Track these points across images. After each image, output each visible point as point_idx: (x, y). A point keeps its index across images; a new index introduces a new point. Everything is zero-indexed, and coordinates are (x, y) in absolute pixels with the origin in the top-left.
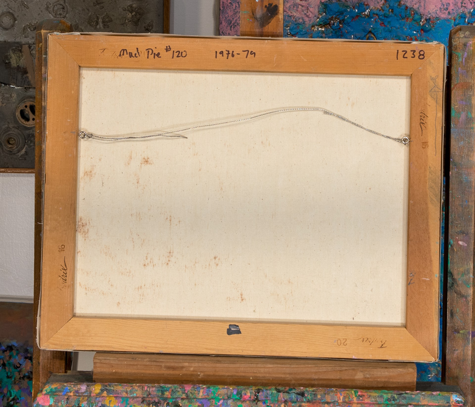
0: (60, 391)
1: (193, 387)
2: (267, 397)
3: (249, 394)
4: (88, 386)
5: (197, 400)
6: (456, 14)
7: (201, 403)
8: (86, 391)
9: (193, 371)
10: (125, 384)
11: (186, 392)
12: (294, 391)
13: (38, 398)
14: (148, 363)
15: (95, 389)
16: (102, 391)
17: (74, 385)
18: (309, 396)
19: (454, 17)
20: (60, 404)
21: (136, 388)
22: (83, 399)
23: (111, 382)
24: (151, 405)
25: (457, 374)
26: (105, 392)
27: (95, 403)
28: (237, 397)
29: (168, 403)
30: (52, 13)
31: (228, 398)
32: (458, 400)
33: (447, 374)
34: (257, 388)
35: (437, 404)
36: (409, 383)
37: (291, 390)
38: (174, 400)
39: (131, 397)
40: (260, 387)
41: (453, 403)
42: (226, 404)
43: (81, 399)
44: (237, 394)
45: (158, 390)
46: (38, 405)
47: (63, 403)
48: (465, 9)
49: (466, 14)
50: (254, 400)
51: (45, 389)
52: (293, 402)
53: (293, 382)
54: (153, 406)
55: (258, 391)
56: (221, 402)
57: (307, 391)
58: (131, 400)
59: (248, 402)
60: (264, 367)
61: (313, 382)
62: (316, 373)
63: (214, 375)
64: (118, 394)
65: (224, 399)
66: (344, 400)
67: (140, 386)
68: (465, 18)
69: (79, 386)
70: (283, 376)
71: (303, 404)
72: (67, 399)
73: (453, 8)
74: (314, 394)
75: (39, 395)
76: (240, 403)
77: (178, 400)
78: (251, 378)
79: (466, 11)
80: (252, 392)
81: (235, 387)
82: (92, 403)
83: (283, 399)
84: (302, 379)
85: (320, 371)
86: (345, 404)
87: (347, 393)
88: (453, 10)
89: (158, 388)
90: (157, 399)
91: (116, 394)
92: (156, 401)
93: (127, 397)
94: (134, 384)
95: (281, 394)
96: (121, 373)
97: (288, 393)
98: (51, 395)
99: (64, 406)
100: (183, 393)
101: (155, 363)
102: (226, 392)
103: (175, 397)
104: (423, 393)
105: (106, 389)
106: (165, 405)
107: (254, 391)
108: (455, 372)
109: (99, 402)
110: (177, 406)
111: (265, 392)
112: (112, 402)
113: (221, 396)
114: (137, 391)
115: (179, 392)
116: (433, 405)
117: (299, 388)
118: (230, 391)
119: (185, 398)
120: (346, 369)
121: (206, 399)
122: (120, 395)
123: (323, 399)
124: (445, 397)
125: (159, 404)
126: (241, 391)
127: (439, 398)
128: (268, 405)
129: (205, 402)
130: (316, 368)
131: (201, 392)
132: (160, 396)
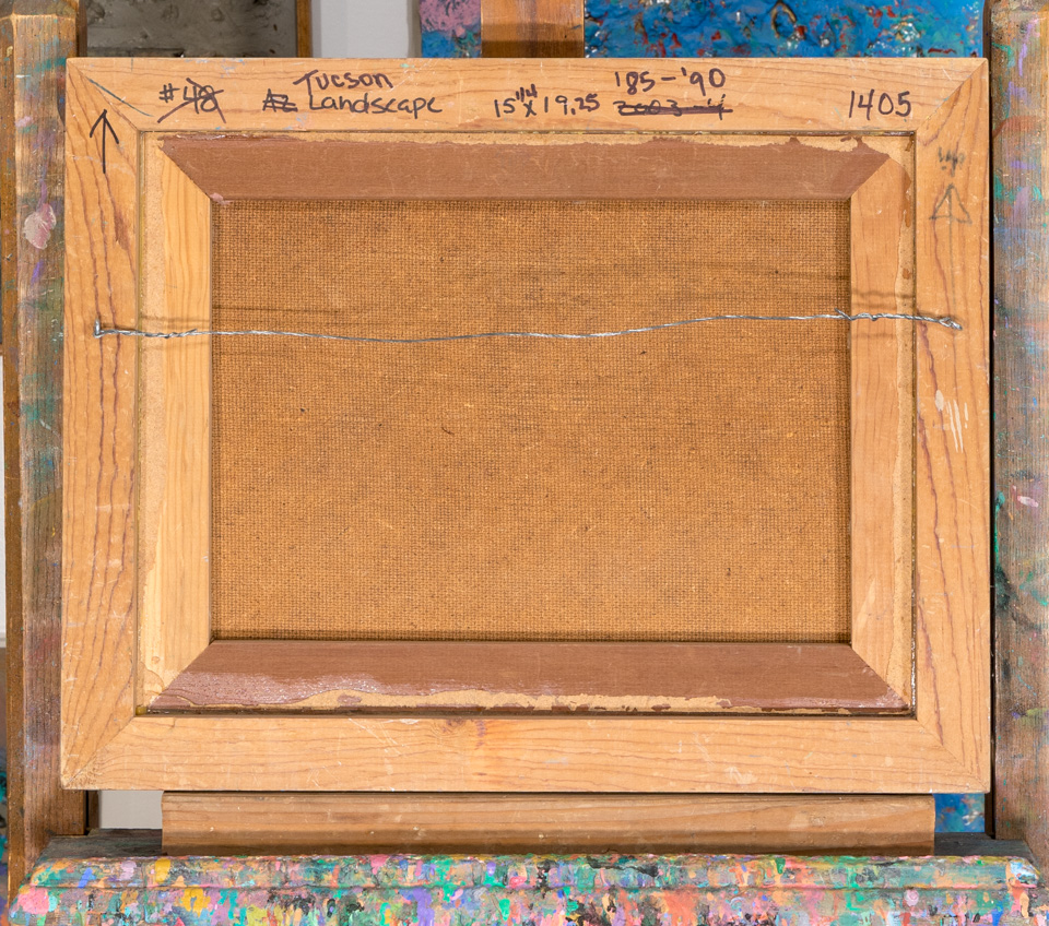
0: (73, 879)
1: (391, 861)
2: (568, 879)
3: (524, 874)
4: (139, 865)
5: (401, 892)
7: (410, 897)
8: (136, 877)
9: (402, 823)
10: (228, 858)
11: (374, 872)
12: (631, 863)
13: (20, 897)
14: (293, 808)
15: (156, 873)
16: (173, 875)
17: (105, 863)
18: (668, 874)
20: (72, 911)
21: (255, 866)
22: (128, 895)
23: (193, 854)
24: (292, 907)
25: (1023, 814)
26: (181, 878)
27: (158, 905)
29: (333, 900)
31: (475, 884)
32: (1024, 876)
33: (998, 815)
34: (544, 858)
35: (973, 886)
36: (918, 835)
37: (625, 860)
38: (346, 893)
39: (244, 889)
40: (551, 857)
41: (1013, 883)
42: (470, 900)
43: (123, 895)
44: (497, 875)
46: (21, 912)
47: (80, 907)
50: (538, 889)
51: (36, 875)
52: (631, 890)
53: (641, 841)
54: (295, 908)
55: (547, 866)
56: (459, 893)
57: (662, 861)
58: (244, 894)
59: (522, 893)
60: (572, 810)
61: (688, 841)
62: (695, 819)
63: (450, 832)
64: (212, 881)
65: (466, 888)
66: (752, 883)
67: (264, 861)
69: (117, 865)
70: (616, 828)
71: (655, 894)
72: (91, 896)
74: (681, 871)
75: (22, 888)
76: (504, 895)
77: (354, 891)
78: (541, 836)
80: (531, 869)
81: (491, 858)
82: (149, 905)
83: (606, 885)
84: (661, 835)
85: (705, 813)
86: (755, 891)
87: (760, 866)
89: (307, 863)
90: (304, 891)
91: (206, 882)
92: (304, 896)
93: (232, 889)
94: (250, 858)
95: (601, 872)
96: (229, 834)
97: (619, 868)
98: (50, 888)
99: (83, 913)
100: (367, 876)
101: (309, 808)
102: (470, 870)
103: (347, 884)
104: (941, 860)
105: (183, 871)
106: (325, 904)
107: (535, 867)
108: (1018, 809)
109: (167, 901)
110: (353, 906)
111: (563, 868)
112: (198, 901)
113: (457, 881)
114: (255, 872)
115: (359, 873)
116: (963, 889)
117: (644, 855)
118: (479, 867)
119: (373, 888)
120: (767, 808)
121: (423, 887)
122: (215, 885)
123: (701, 880)
124: (993, 868)
125: (310, 905)
126: (506, 867)
127: (977, 872)
128: (570, 900)
129: (419, 897)
130: (695, 807)
131: (411, 872)
132: (311, 884)
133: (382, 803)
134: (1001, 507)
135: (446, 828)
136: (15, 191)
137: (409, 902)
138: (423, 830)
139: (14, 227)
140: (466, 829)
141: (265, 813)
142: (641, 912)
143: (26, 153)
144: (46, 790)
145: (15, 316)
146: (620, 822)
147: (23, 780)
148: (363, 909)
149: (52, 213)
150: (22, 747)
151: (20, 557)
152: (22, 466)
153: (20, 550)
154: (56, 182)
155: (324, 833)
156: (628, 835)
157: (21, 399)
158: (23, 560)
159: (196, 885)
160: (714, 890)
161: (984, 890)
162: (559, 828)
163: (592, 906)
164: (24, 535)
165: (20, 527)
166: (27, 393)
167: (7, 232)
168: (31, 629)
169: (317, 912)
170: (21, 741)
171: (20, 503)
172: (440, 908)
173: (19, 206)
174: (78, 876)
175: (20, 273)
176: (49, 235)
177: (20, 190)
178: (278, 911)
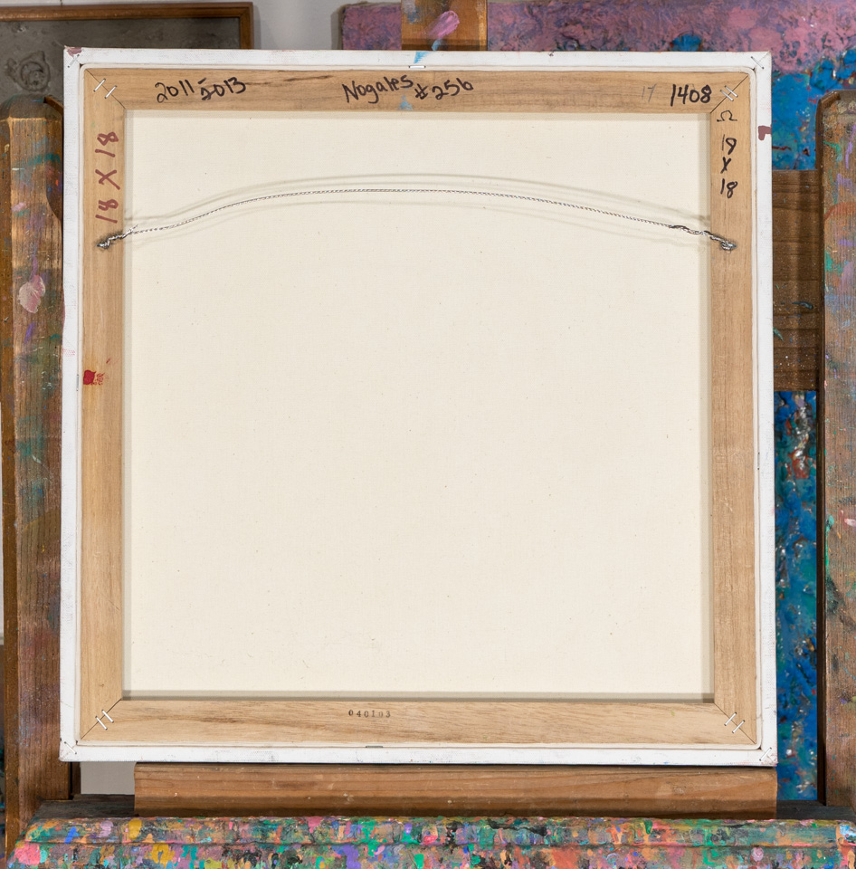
0: (60, 836)
1: (325, 822)
2: (472, 838)
3: (435, 833)
4: (115, 825)
5: (333, 847)
6: (813, 62)
7: (340, 852)
8: (113, 834)
9: (334, 790)
10: (189, 819)
11: (311, 831)
12: (524, 825)
13: (17, 851)
14: (243, 777)
15: (129, 830)
16: (144, 833)
17: (87, 822)
18: (555, 834)
19: (810, 70)
20: (60, 862)
21: (211, 826)
22: (106, 850)
23: (160, 816)
24: (242, 860)
25: (849, 783)
26: (150, 836)
27: (131, 858)
28: (412, 839)
29: (276, 854)
30: (20, 80)
31: (395, 841)
32: (851, 837)
33: (828, 784)
34: (452, 819)
35: (809, 845)
36: (762, 802)
37: (520, 823)
38: (287, 848)
39: (202, 845)
40: (458, 819)
41: (842, 843)
42: (390, 854)
43: (102, 850)
44: (413, 834)
45: (254, 830)
46: (17, 863)
47: (66, 859)
48: (831, 52)
49: (832, 62)
50: (447, 846)
51: (29, 833)
52: (524, 847)
53: (533, 806)
54: (245, 861)
55: (455, 827)
56: (381, 849)
57: (551, 824)
58: (202, 849)
59: (434, 849)
60: (475, 780)
61: (572, 806)
62: (577, 787)
63: (374, 798)
64: (176, 838)
65: (387, 845)
66: (625, 841)
67: (219, 821)
68: (831, 70)
69: (97, 824)
70: (512, 795)
71: (544, 850)
72: (76, 850)
73: (807, 51)
74: (565, 831)
75: (18, 844)
76: (419, 851)
77: (294, 847)
78: (449, 802)
79: (833, 56)
80: (441, 829)
81: (407, 819)
82: (124, 858)
83: (503, 842)
84: (549, 801)
85: (586, 783)
86: (628, 848)
87: (631, 828)
88: (806, 54)
89: (255, 824)
90: (253, 847)
91: (171, 838)
92: (252, 851)
93: (193, 845)
94: (208, 819)
95: (499, 831)
96: (190, 799)
97: (514, 829)
98: (42, 844)
99: (69, 865)
100: (305, 834)
101: (257, 777)
102: (390, 830)
103: (289, 840)
104: (782, 823)
105: (152, 830)
106: (270, 858)
107: (445, 827)
108: (845, 779)
109: (138, 855)
110: (293, 859)
111: (468, 828)
112: (164, 855)
113: (380, 839)
114: (212, 831)
115: (298, 832)
116: (800, 847)
117: (535, 818)
118: (398, 828)
119: (310, 845)
120: (637, 779)
121: (352, 844)
122: (178, 841)
123: (583, 839)
124: (826, 829)
125: (257, 858)
126: (421, 827)
127: (812, 833)
128: (474, 855)
129: (349, 852)
130: (578, 777)
131: (341, 832)
132: (259, 840)
133: (318, 773)
134: (831, 528)
135: (371, 794)
136: (11, 264)
137: (339, 856)
138: (352, 796)
139: (11, 294)
140: (388, 795)
141: (221, 781)
142: (532, 865)
143: (21, 233)
144: (38, 762)
145: (11, 369)
146: (515, 790)
147: (18, 755)
148: (301, 861)
149: (42, 283)
150: (17, 728)
151: (16, 570)
152: (17, 493)
153: (15, 564)
154: (46, 258)
155: (269, 799)
156: (522, 801)
157: (17, 437)
158: (18, 572)
159: (162, 842)
160: (593, 847)
161: (817, 848)
162: (465, 795)
163: (492, 860)
164: (18, 551)
165: (15, 544)
166: (20, 433)
167: (4, 299)
168: (24, 629)
169: (263, 864)
170: (16, 723)
171: (16, 525)
172: (365, 861)
173: (15, 277)
174: (64, 833)
175: (15, 333)
176: (39, 302)
177: (15, 264)
178: (230, 863)
